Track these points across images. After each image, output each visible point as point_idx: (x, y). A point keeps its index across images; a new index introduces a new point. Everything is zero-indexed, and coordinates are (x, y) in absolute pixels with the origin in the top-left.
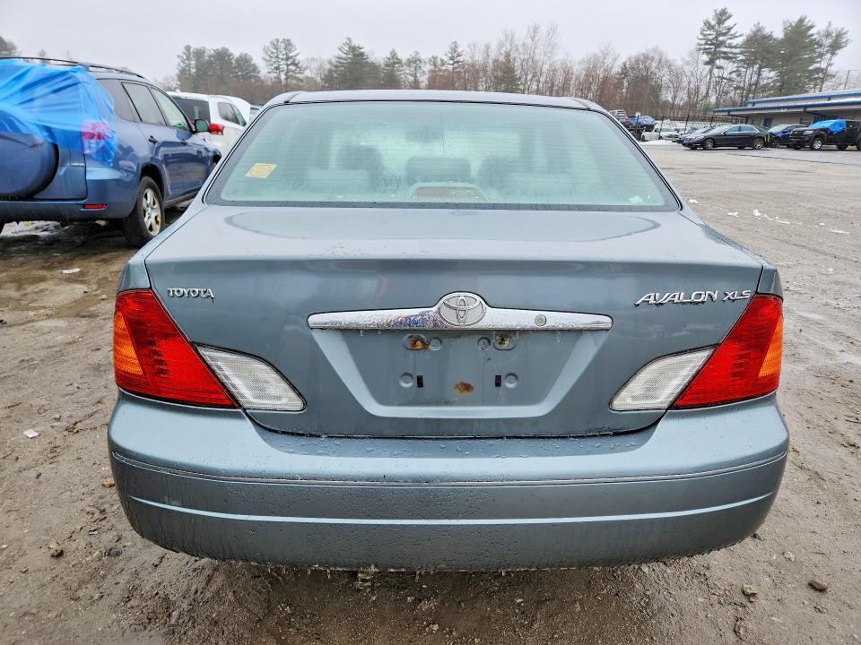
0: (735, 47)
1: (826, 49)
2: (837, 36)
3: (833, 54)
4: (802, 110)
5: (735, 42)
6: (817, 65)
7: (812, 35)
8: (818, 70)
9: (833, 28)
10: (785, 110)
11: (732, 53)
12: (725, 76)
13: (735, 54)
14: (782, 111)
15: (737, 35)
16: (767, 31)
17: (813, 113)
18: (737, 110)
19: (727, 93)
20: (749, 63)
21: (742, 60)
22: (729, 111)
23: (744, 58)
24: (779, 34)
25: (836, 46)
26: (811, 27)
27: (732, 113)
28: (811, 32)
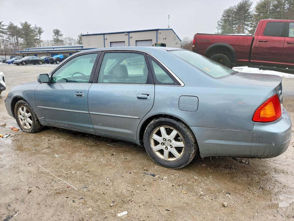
0: (5, 29)
1: (37, 33)
2: (39, 29)
3: (40, 35)
4: (47, 52)
5: (5, 27)
6: (36, 38)
7: (31, 28)
8: (37, 39)
9: (37, 26)
10: (41, 52)
11: (5, 31)
12: (4, 39)
13: (6, 32)
14: (40, 52)
15: (4, 25)
16: (15, 25)
17: (50, 53)
18: (23, 52)
19: (7, 45)
20: (12, 35)
21: (9, 34)
22: (21, 52)
23: (10, 33)
24: (20, 26)
25: (40, 32)
26: (30, 25)
27: (22, 53)
28: (31, 27)
